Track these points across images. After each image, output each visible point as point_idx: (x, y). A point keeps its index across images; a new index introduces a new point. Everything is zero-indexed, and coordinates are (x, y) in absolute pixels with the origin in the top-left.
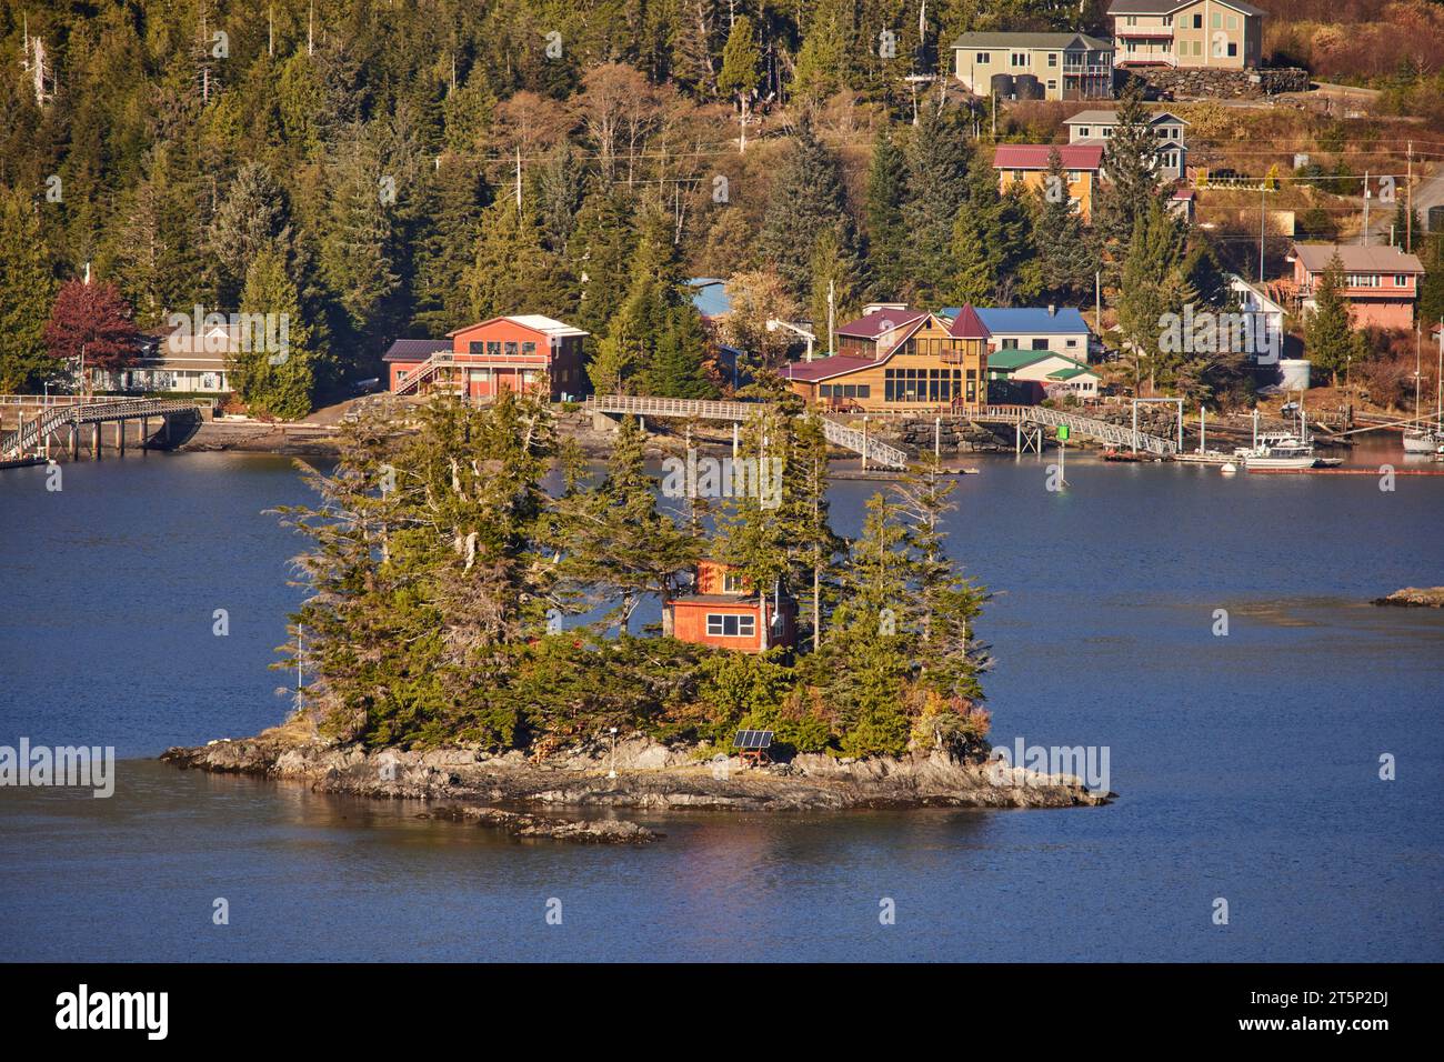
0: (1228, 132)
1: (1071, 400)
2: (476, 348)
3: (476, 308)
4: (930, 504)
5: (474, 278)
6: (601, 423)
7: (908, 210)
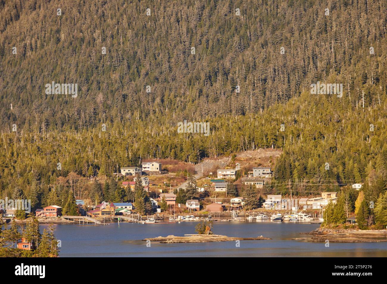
0: (156, 179)
1: (126, 215)
2: (47, 210)
3: (49, 204)
4: (52, 229)
5: (48, 201)
6: (63, 219)
7: (110, 191)
